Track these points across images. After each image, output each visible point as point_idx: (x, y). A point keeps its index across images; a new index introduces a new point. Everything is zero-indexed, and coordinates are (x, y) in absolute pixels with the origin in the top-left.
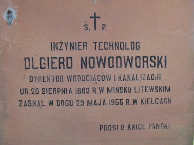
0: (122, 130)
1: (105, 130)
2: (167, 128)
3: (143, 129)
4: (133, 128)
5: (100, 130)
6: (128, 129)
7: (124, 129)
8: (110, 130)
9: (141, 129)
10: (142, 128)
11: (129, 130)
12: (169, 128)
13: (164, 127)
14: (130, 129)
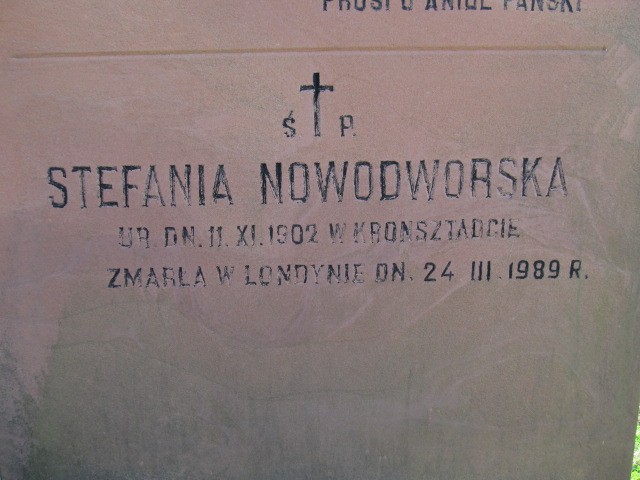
0: (404, 8)
1: (341, 9)
2: (571, 10)
3: (483, 8)
4: (444, 5)
5: (325, 9)
6: (428, 8)
7: (414, 8)
8: (361, 9)
9: (474, 8)
10: (478, 6)
11: (431, 10)
12: (579, 10)
13: (559, 6)
14: (435, 6)
